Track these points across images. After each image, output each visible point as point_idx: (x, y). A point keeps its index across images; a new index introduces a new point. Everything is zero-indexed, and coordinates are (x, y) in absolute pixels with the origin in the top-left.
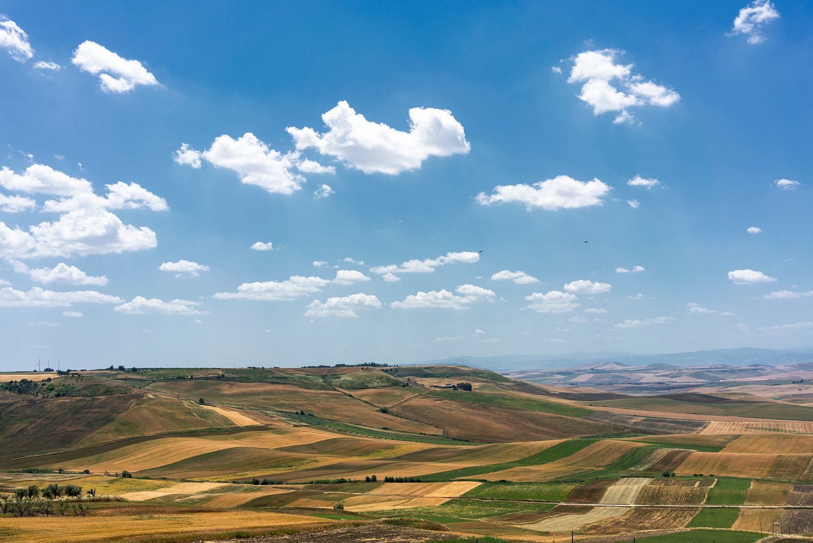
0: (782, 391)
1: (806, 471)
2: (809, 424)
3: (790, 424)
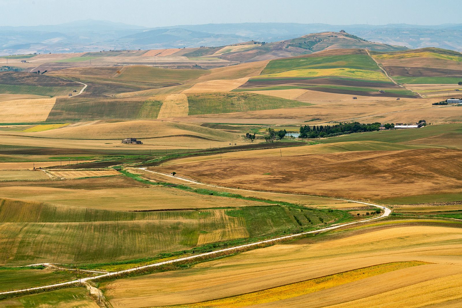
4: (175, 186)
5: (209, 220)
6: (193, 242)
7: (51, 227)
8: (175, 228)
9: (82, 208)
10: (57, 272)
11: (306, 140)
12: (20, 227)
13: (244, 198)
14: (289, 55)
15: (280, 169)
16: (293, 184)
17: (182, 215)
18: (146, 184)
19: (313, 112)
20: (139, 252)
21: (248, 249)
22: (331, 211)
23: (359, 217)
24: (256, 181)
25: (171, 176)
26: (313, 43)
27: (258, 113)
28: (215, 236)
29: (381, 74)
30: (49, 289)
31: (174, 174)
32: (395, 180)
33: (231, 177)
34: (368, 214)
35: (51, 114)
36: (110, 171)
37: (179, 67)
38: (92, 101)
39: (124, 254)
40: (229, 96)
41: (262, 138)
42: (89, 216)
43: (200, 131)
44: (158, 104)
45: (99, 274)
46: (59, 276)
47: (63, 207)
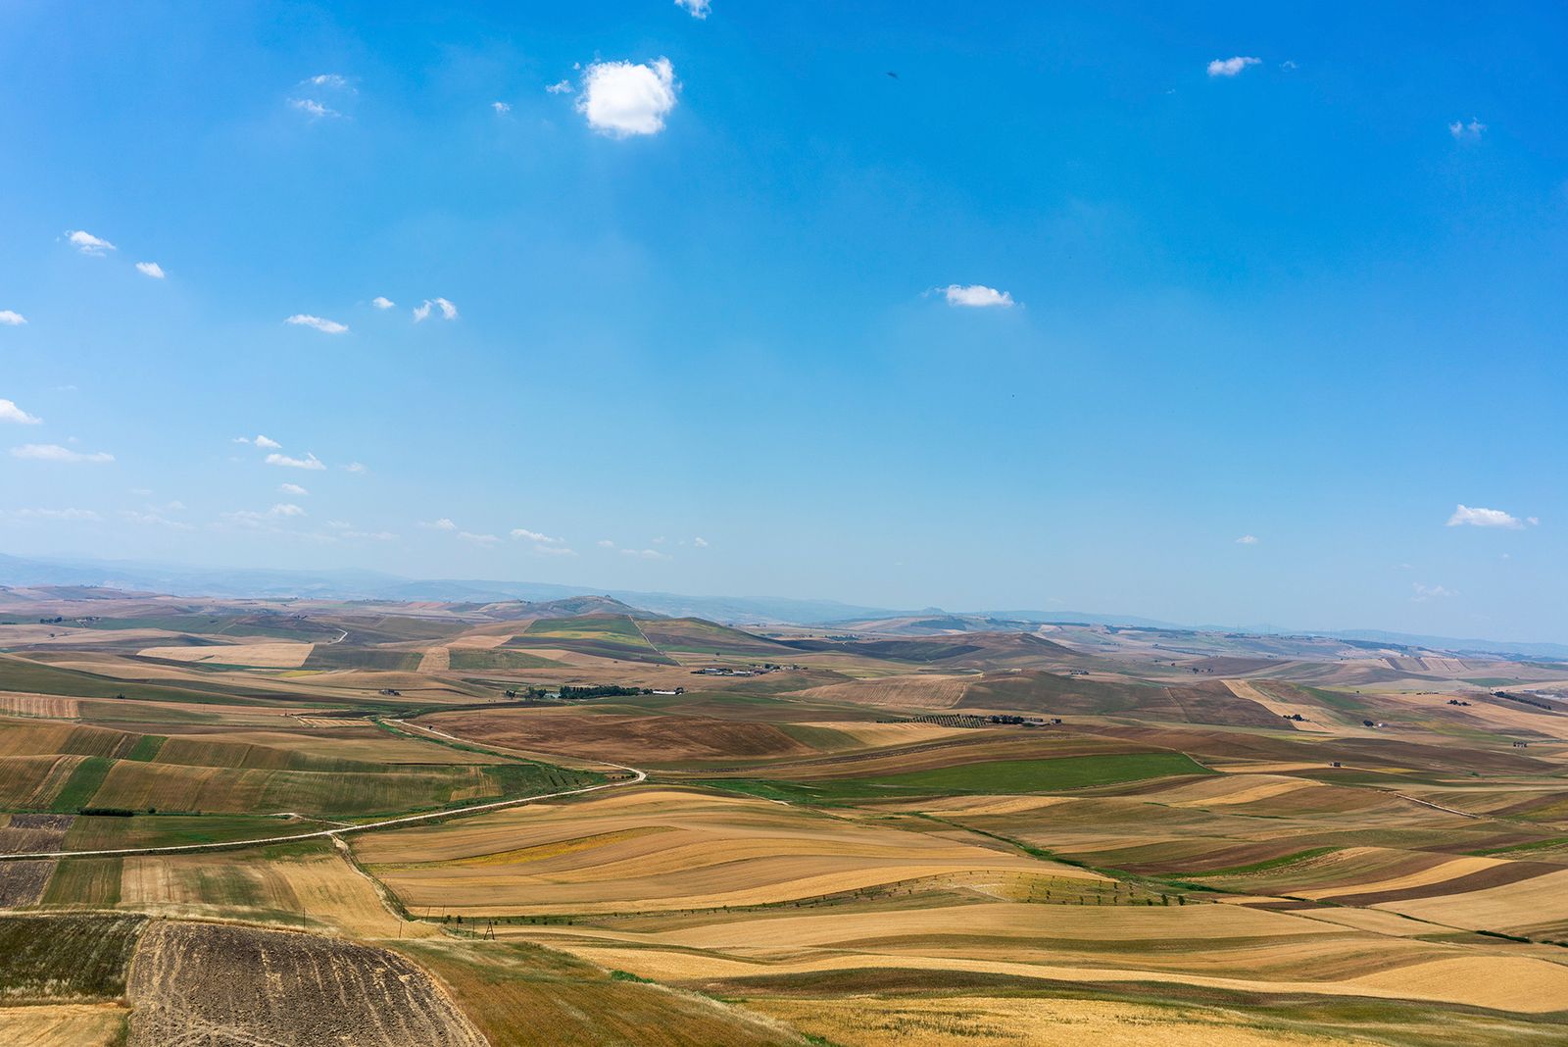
0: (18, 637)
1: (39, 789)
2: (60, 702)
3: (23, 700)
4: (431, 740)
5: (462, 777)
6: (446, 799)
7: (299, 775)
8: (428, 782)
9: (333, 757)
10: (302, 823)
11: (565, 701)
12: (267, 774)
13: (500, 755)
14: (554, 616)
15: (538, 729)
16: (550, 744)
17: (436, 769)
18: (400, 736)
19: (574, 673)
20: (390, 806)
21: (502, 807)
22: (586, 773)
23: (614, 780)
24: (513, 740)
25: (427, 729)
26: (578, 606)
27: (519, 671)
28: (469, 793)
29: (644, 641)
30: (293, 840)
31: (431, 727)
32: (651, 745)
33: (488, 734)
34: (623, 777)
35: (306, 660)
36: (365, 722)
37: (443, 621)
38: (351, 649)
39: (373, 807)
40: (491, 652)
41: (522, 696)
42: (340, 766)
43: (460, 685)
44: (420, 656)
45: (347, 827)
46: (305, 827)
47: (313, 756)
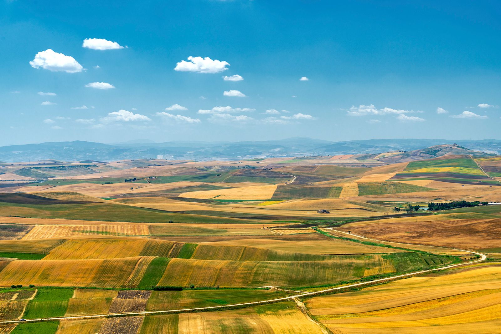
0: (114, 190)
1: (131, 276)
2: (139, 226)
3: (119, 226)
4: (350, 239)
5: (371, 261)
6: (361, 275)
7: (273, 264)
8: (350, 265)
9: (293, 252)
10: (277, 292)
11: (432, 212)
12: (255, 264)
13: (393, 247)
14: (421, 159)
15: (416, 230)
16: (424, 239)
17: (354, 257)
18: (332, 238)
19: (437, 194)
20: (328, 280)
21: (396, 279)
22: (448, 256)
23: (466, 260)
24: (401, 237)
25: (347, 233)
26: (436, 151)
27: (402, 194)
28: (375, 271)
29: (480, 171)
30: (272, 302)
31: (349, 232)
32: (489, 237)
33: (385, 234)
34: (471, 258)
35: (274, 195)
36: (310, 230)
37: (352, 166)
38: (299, 187)
39: (318, 281)
40: (384, 184)
41: (404, 210)
42: (297, 257)
43: (365, 205)
44: (340, 189)
45: (303, 294)
46: (278, 294)
47: (281, 252)
